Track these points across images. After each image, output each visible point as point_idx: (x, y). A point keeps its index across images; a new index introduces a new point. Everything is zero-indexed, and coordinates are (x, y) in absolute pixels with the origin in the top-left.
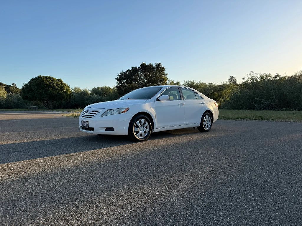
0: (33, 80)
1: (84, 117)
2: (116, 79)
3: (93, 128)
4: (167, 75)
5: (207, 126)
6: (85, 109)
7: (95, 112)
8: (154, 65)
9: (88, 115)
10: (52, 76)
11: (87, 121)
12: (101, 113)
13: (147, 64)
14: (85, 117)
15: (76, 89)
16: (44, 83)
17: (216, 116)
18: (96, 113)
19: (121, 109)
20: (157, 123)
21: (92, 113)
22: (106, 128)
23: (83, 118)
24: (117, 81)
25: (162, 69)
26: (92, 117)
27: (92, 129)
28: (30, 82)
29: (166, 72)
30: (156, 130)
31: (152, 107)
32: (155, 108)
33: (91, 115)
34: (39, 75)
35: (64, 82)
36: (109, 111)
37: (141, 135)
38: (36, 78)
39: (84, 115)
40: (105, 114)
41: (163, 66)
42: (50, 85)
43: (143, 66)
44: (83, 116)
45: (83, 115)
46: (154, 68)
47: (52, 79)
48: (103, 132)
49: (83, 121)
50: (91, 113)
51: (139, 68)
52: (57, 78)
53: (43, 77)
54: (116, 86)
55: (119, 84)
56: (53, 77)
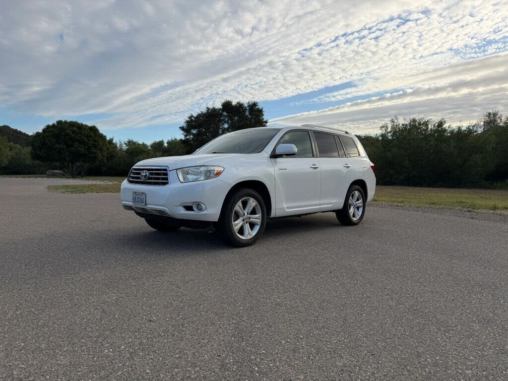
0: (48, 127)
2: (180, 128)
13: (234, 103)
24: (182, 132)
25: (260, 113)
28: (44, 130)
29: (265, 118)
38: (54, 125)
41: (260, 107)
43: (227, 106)
46: (245, 109)
47: (81, 127)
51: (220, 109)
53: (66, 122)
54: (181, 139)
55: (186, 136)
56: (82, 123)
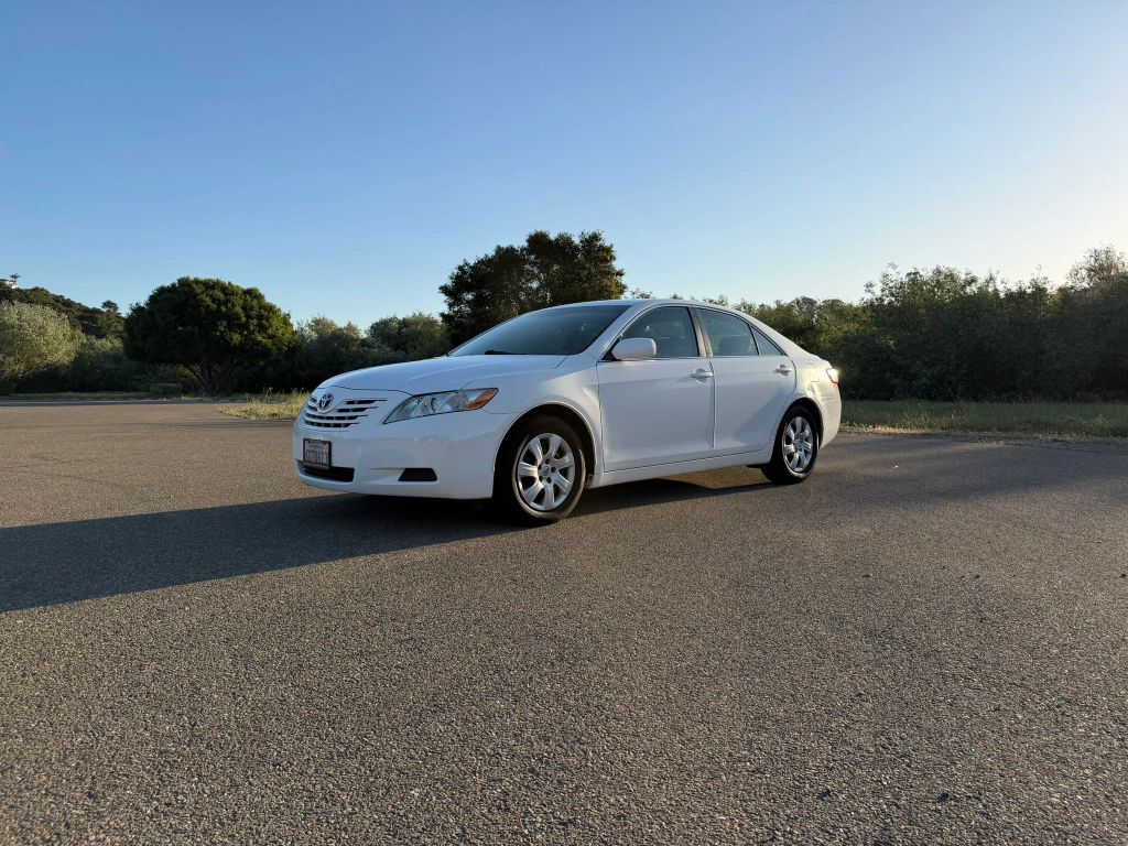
0: (162, 291)
1: (312, 424)
2: (441, 288)
3: (352, 470)
4: (620, 274)
5: (800, 460)
6: (318, 393)
7: (360, 406)
8: (576, 240)
9: (329, 415)
10: (225, 279)
11: (324, 442)
12: (384, 409)
13: (553, 236)
14: (319, 425)
15: (318, 324)
16: (198, 304)
17: (831, 424)
18: (363, 409)
19: (465, 393)
20: (606, 451)
21: (347, 410)
22: (402, 472)
23: (312, 427)
24: (443, 297)
25: (606, 254)
26: (347, 425)
27: (346, 474)
28: (153, 299)
29: (617, 265)
30: (603, 478)
31: (587, 387)
32: (600, 390)
33: (343, 418)
34: (183, 275)
35: (269, 299)
36: (414, 403)
37: (540, 497)
38: (173, 285)
39: (314, 417)
40: (402, 411)
41: (607, 244)
42: (218, 310)
43: (538, 242)
44: (308, 419)
45: (309, 415)
46: (576, 249)
47: (227, 290)
48: (390, 484)
49: (308, 440)
50: (341, 411)
51: (523, 249)
52: (245, 286)
53: (197, 281)
54: (442, 315)
55: (451, 305)
56: (230, 283)
